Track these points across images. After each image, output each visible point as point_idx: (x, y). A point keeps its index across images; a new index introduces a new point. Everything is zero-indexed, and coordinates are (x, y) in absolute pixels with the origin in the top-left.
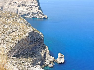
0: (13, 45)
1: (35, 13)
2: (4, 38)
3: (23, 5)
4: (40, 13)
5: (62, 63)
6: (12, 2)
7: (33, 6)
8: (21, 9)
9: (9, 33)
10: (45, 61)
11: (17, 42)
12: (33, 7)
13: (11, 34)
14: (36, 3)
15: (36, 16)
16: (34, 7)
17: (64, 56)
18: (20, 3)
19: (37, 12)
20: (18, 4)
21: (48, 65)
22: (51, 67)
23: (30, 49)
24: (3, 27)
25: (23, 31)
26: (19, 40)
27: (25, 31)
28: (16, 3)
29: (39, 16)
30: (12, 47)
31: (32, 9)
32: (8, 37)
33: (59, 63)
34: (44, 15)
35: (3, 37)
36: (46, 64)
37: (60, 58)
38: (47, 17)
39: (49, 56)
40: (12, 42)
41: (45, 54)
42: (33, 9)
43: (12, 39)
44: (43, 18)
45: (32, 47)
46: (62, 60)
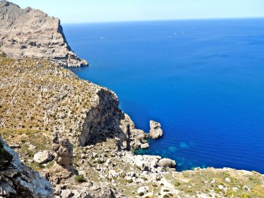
0: (81, 122)
1: (62, 58)
2: (53, 112)
3: (33, 44)
4: (73, 57)
5: (160, 137)
6: (6, 40)
7: (53, 44)
8: (29, 52)
9: (59, 100)
10: (132, 140)
11: (85, 116)
12: (54, 46)
13: (64, 102)
14: (60, 38)
15: (65, 64)
16: (57, 45)
17: (159, 124)
18: (25, 40)
19: (65, 56)
20: (21, 43)
21: (140, 146)
22: (147, 148)
23: (103, 125)
24: (38, 91)
25: (84, 93)
26: (87, 110)
27: (88, 91)
28: (14, 41)
29: (71, 62)
30: (80, 127)
31: (54, 51)
32: (59, 109)
33: (156, 139)
34: (80, 61)
35: (49, 111)
36: (136, 144)
37: (155, 128)
38: (86, 64)
39: (135, 130)
40: (75, 116)
41: (128, 127)
42: (56, 50)
43: (70, 111)
44: (79, 65)
45: (104, 120)
46: (159, 132)
